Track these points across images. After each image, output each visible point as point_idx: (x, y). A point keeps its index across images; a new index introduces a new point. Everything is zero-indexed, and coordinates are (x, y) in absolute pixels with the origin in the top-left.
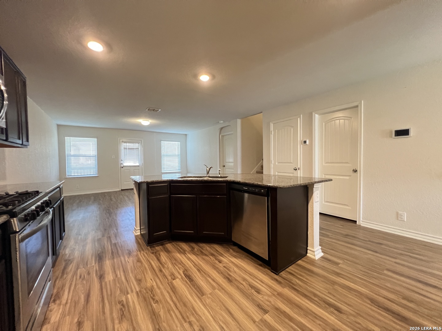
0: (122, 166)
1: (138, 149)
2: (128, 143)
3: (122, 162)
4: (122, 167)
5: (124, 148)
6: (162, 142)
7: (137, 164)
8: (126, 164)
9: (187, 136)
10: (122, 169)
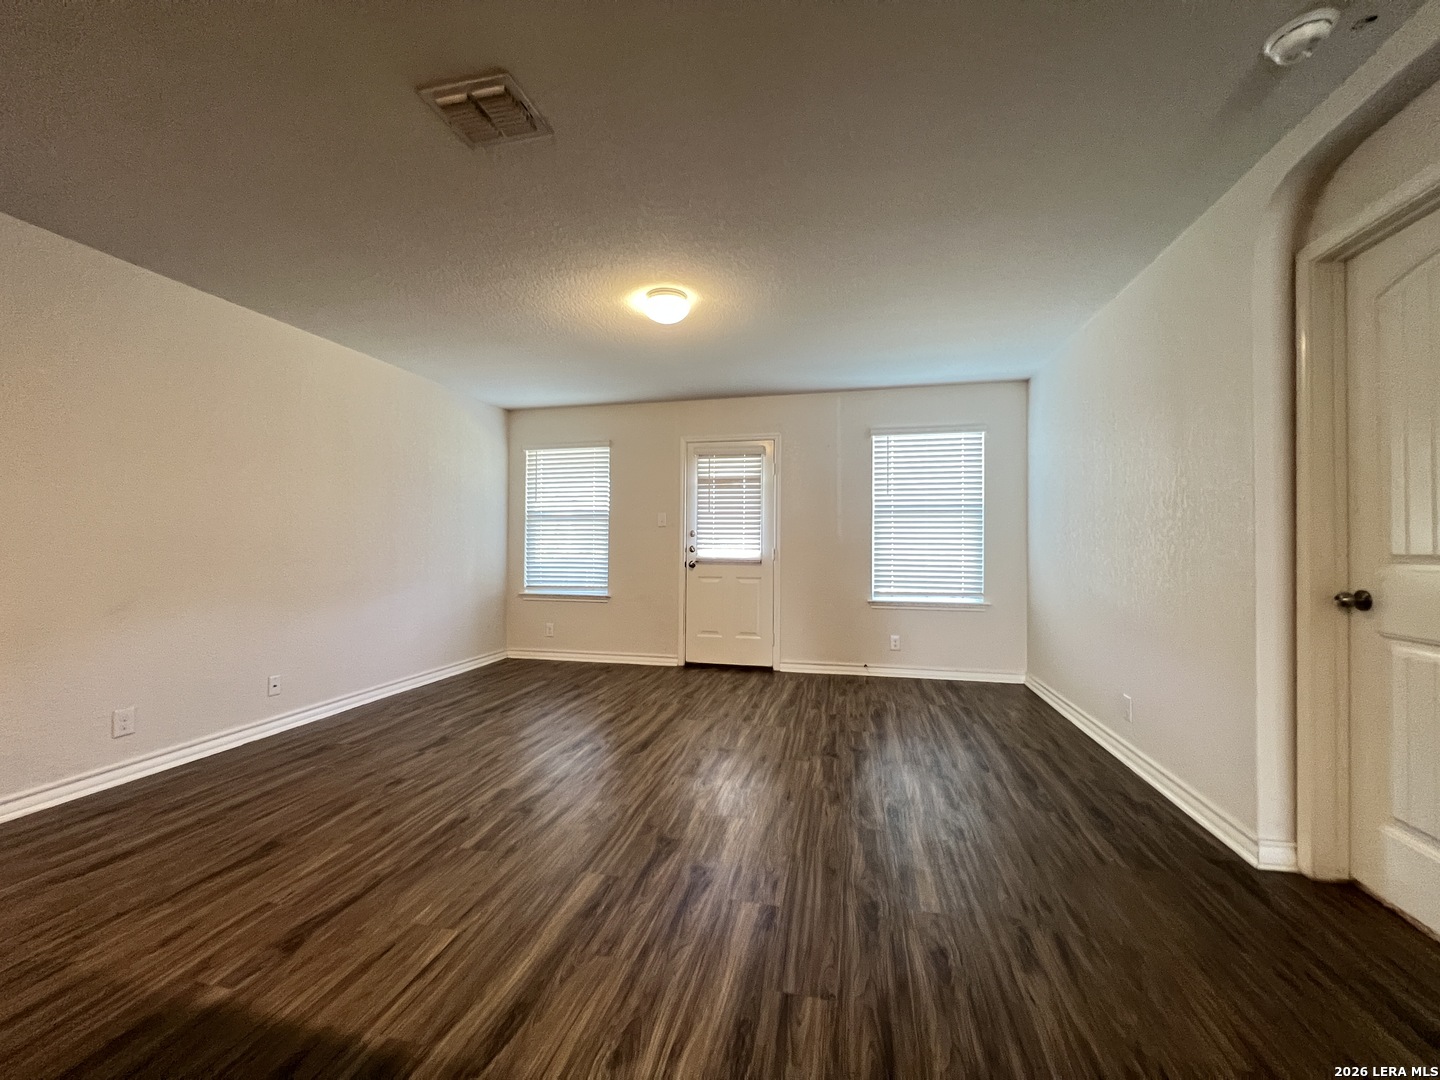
0: (692, 558)
1: (758, 479)
2: (718, 456)
3: (692, 542)
4: (693, 566)
5: (701, 480)
6: (874, 438)
7: (755, 555)
8: (708, 550)
9: (1032, 385)
10: (691, 573)
